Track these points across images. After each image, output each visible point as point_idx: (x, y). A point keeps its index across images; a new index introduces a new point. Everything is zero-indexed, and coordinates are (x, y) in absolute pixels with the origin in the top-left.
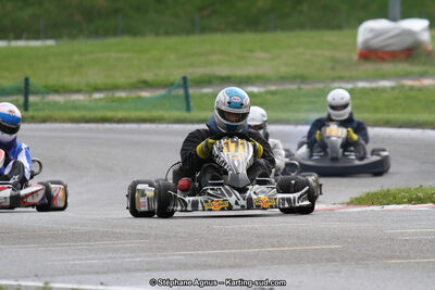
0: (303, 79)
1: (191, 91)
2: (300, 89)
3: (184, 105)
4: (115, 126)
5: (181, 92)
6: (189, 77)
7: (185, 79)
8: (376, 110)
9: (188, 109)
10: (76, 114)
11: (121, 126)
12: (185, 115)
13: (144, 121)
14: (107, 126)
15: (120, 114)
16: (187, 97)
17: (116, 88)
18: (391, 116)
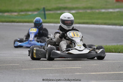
1: (47, 12)
2: (86, 12)
4: (16, 24)
5: (43, 12)
6: (46, 8)
7: (44, 8)
8: (110, 19)
9: (45, 18)
10: (3, 20)
11: (18, 24)
13: (26, 22)
14: (13, 24)
15: (18, 20)
16: (45, 14)
18: (117, 22)
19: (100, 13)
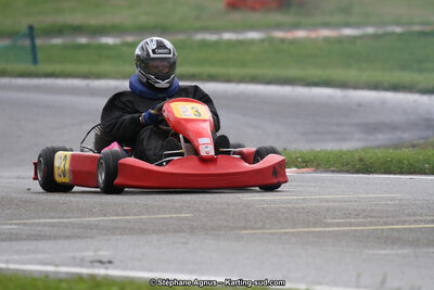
0: (164, 30)
1: (38, 42)
3: (31, 57)
5: (27, 42)
6: (36, 26)
7: (31, 28)
8: (243, 64)
9: (35, 61)
12: (31, 67)
16: (34, 49)
18: (259, 72)
19: (204, 45)
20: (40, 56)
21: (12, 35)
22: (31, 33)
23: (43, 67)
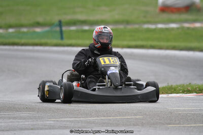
0: (128, 22)
1: (64, 29)
3: (59, 36)
5: (58, 29)
6: (63, 20)
7: (60, 22)
8: (168, 40)
9: (62, 38)
12: (60, 41)
14: (16, 47)
15: (23, 41)
16: (61, 32)
17: (22, 26)
18: (176, 44)
19: (148, 30)
20: (64, 35)
21: (51, 25)
22: (60, 24)
23: (66, 41)
